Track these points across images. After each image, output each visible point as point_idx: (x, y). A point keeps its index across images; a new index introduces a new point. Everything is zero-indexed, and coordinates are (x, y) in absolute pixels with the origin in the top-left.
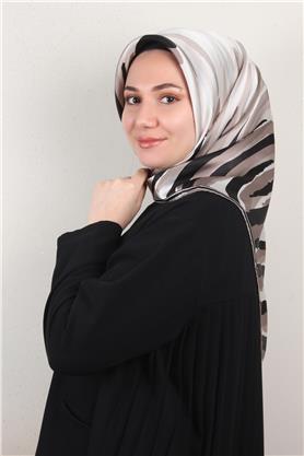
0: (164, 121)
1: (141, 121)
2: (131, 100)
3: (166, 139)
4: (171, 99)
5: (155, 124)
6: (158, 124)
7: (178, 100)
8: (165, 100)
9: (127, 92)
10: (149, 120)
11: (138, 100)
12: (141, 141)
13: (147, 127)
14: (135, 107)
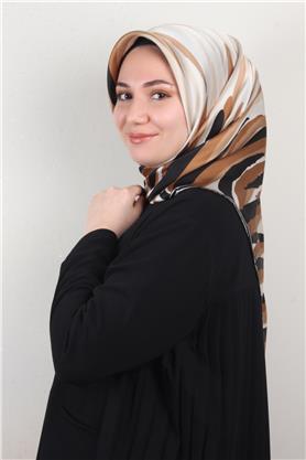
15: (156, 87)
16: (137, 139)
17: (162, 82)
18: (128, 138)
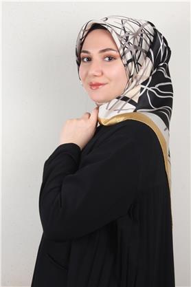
0: (106, 72)
1: (92, 72)
2: (85, 60)
3: (107, 84)
4: (111, 58)
5: (100, 74)
6: (102, 74)
8: (107, 59)
9: (83, 54)
10: (97, 71)
11: (89, 59)
12: (92, 85)
13: (96, 76)
14: (88, 64)
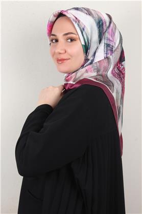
7: (75, 40)
15: (69, 36)
16: (60, 61)
17: (72, 33)
18: (56, 61)
